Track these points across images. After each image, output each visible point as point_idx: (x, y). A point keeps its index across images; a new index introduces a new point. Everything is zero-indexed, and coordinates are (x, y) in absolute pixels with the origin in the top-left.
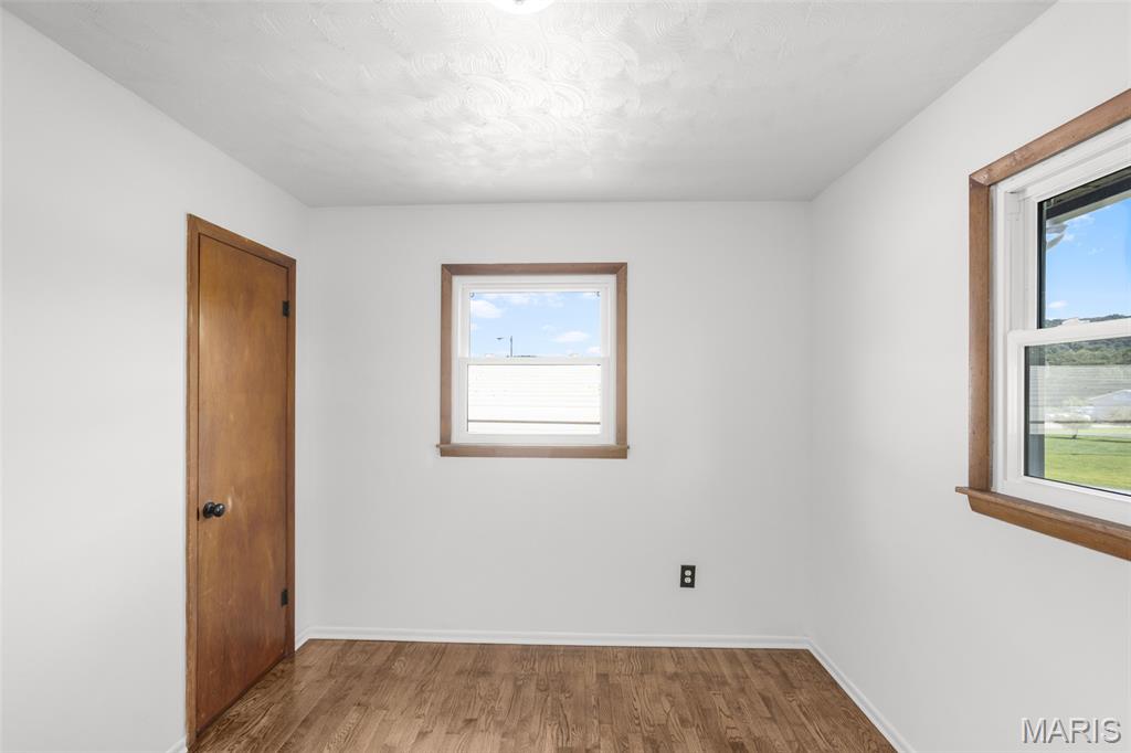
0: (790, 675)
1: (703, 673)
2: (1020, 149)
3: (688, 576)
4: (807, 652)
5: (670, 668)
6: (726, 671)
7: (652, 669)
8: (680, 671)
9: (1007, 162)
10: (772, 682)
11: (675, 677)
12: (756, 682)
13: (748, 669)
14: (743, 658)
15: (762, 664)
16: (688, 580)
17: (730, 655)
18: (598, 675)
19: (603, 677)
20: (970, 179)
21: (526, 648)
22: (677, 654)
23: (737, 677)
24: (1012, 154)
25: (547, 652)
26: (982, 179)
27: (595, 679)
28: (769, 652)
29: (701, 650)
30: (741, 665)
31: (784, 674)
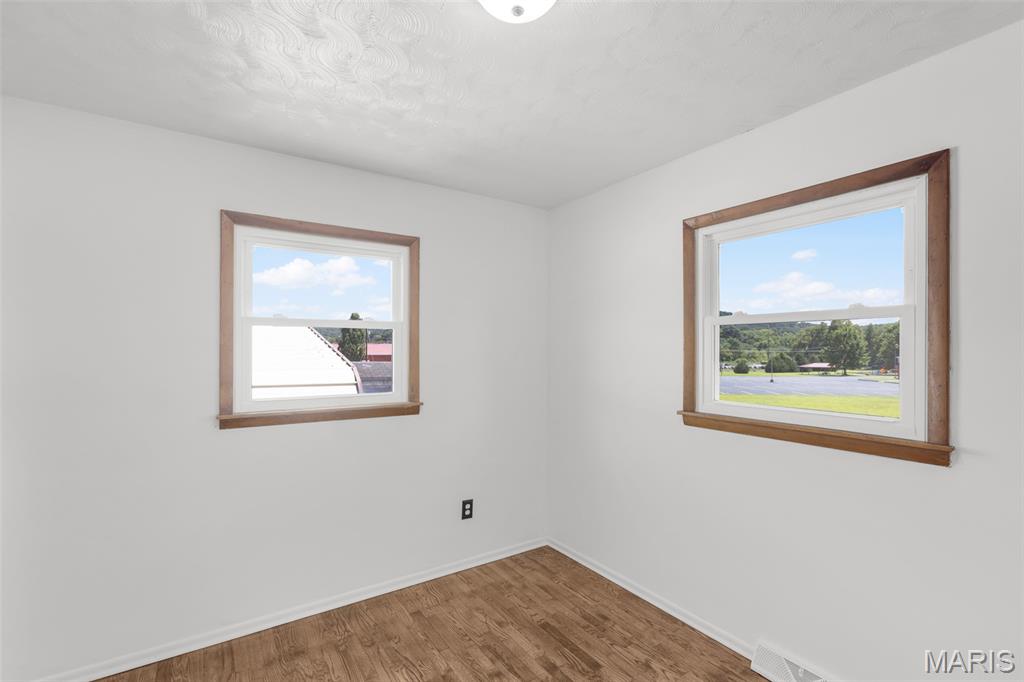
0: (548, 566)
1: (492, 584)
2: (716, 212)
3: (467, 510)
4: (548, 547)
5: (466, 588)
6: (506, 577)
7: (452, 594)
8: (474, 589)
9: (708, 217)
10: (540, 575)
11: (472, 594)
12: (531, 578)
13: (519, 570)
14: (511, 564)
15: (526, 564)
16: (467, 513)
17: (501, 564)
18: (411, 614)
19: (417, 614)
20: (685, 224)
21: (326, 615)
22: (464, 576)
23: (515, 579)
24: (711, 214)
25: (350, 612)
26: (691, 223)
27: (411, 619)
28: (526, 554)
29: (480, 568)
30: (513, 569)
31: (544, 567)
